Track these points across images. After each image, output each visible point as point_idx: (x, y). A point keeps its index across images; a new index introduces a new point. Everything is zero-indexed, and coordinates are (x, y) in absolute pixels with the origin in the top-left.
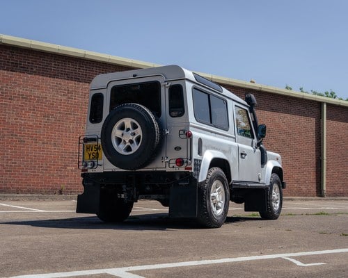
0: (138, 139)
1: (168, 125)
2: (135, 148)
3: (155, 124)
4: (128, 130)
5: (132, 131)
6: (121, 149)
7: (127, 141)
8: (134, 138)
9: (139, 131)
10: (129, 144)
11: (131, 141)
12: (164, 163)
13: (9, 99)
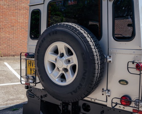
0: (74, 68)
1: (111, 50)
2: (70, 78)
3: (95, 50)
4: (62, 55)
5: (66, 57)
6: (54, 77)
7: (61, 69)
8: (69, 67)
9: (74, 59)
10: (64, 72)
11: (66, 70)
12: (105, 96)
13: (19, 10)
